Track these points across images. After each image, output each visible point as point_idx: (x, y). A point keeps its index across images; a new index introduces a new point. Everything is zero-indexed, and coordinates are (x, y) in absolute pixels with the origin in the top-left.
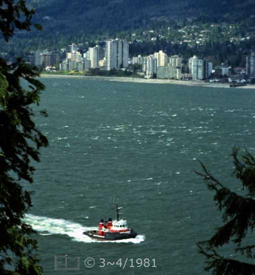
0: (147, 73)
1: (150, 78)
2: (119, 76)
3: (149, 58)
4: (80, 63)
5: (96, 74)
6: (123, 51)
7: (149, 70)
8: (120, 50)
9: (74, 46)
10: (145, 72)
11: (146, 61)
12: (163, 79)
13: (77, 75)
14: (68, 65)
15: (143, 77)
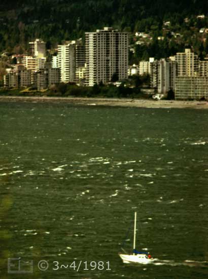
0: (160, 90)
1: (163, 99)
2: (109, 97)
3: (162, 62)
4: (40, 72)
5: (68, 93)
6: (117, 51)
7: (163, 85)
8: (112, 49)
9: (39, 44)
10: (156, 89)
11: (157, 68)
12: (186, 100)
13: (34, 95)
14: (19, 77)
15: (150, 97)
